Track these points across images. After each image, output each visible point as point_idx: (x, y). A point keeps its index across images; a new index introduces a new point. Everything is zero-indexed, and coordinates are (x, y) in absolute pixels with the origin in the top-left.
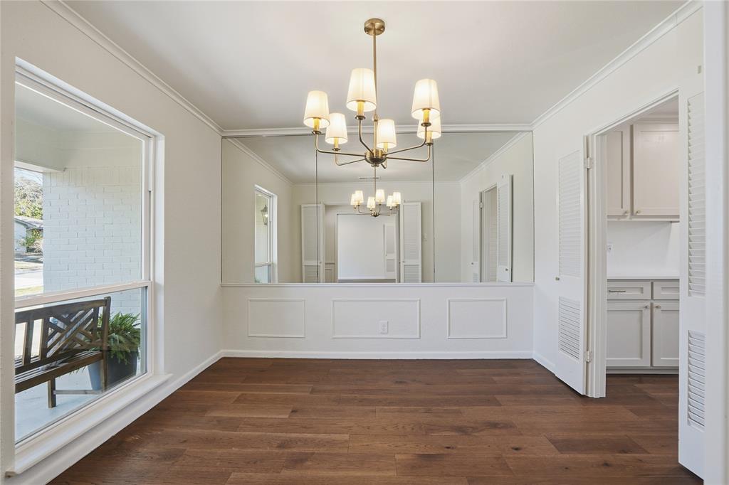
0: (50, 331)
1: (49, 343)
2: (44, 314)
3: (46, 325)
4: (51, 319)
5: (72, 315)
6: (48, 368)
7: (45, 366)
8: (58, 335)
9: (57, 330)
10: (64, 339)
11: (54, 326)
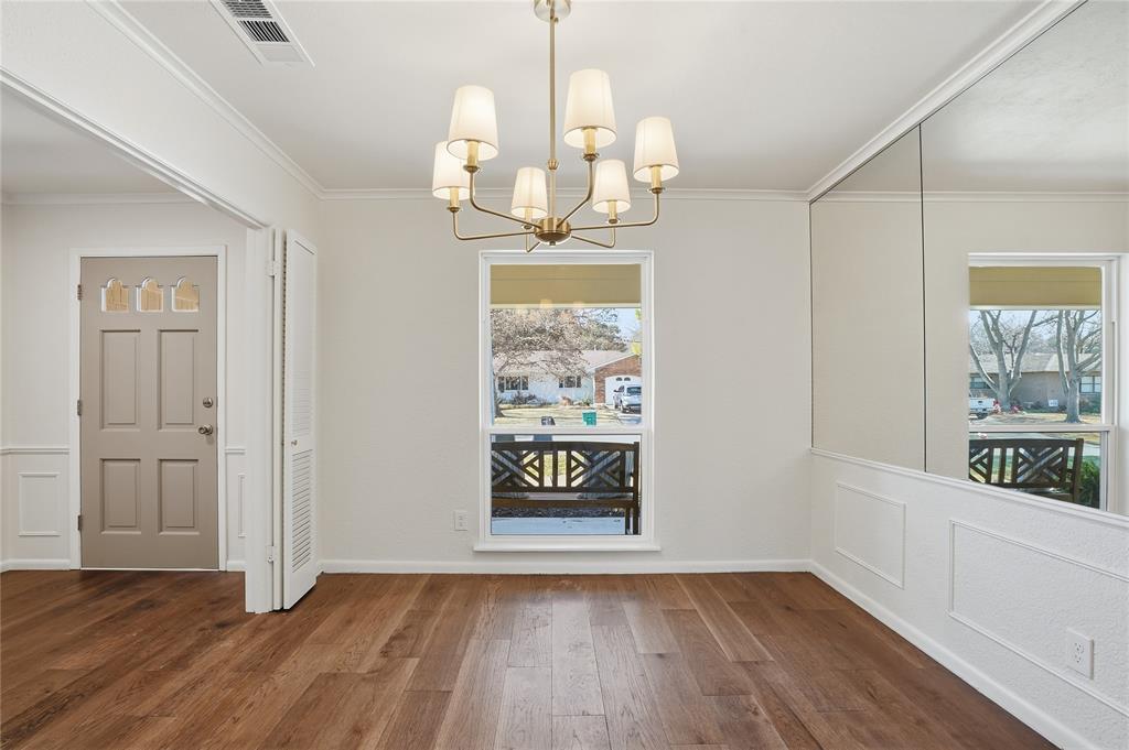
1: (573, 475)
9: (580, 464)
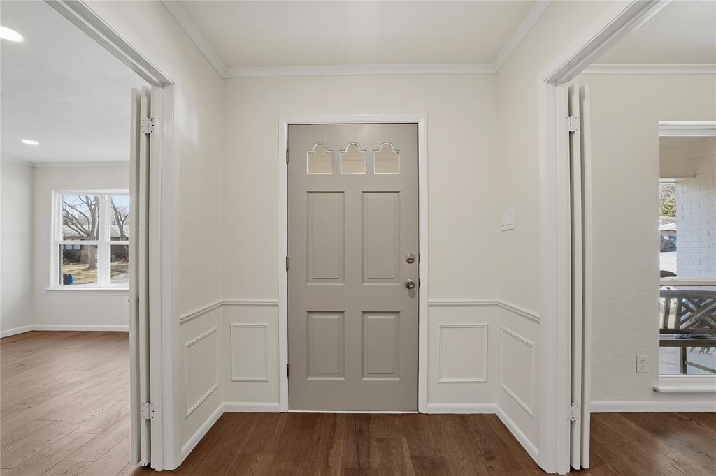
0: (683, 309)
1: (682, 319)
2: (679, 295)
3: (680, 304)
4: (684, 300)
5: (702, 300)
6: (681, 338)
7: (679, 335)
8: (688, 314)
9: (689, 309)
10: (694, 318)
11: (686, 306)
